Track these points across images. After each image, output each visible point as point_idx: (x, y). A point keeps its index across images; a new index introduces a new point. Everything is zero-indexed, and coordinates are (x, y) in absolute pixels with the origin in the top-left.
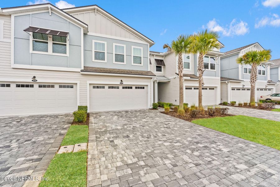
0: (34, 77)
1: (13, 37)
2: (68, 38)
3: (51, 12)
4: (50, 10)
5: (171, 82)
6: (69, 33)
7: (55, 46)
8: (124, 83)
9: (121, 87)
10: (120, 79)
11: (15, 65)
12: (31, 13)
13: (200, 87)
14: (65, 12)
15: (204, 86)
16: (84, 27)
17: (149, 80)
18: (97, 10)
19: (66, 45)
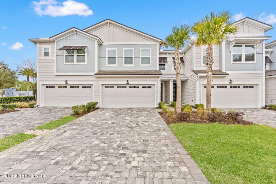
0: (67, 81)
1: (55, 55)
2: (86, 50)
3: (76, 33)
4: (75, 32)
5: (189, 80)
6: (87, 46)
7: (79, 57)
8: (130, 83)
9: (128, 87)
10: (127, 79)
11: (57, 73)
12: (64, 37)
13: (208, 84)
14: (85, 32)
15: (233, 83)
16: (97, 40)
17: (156, 79)
18: (109, 23)
19: (85, 56)
